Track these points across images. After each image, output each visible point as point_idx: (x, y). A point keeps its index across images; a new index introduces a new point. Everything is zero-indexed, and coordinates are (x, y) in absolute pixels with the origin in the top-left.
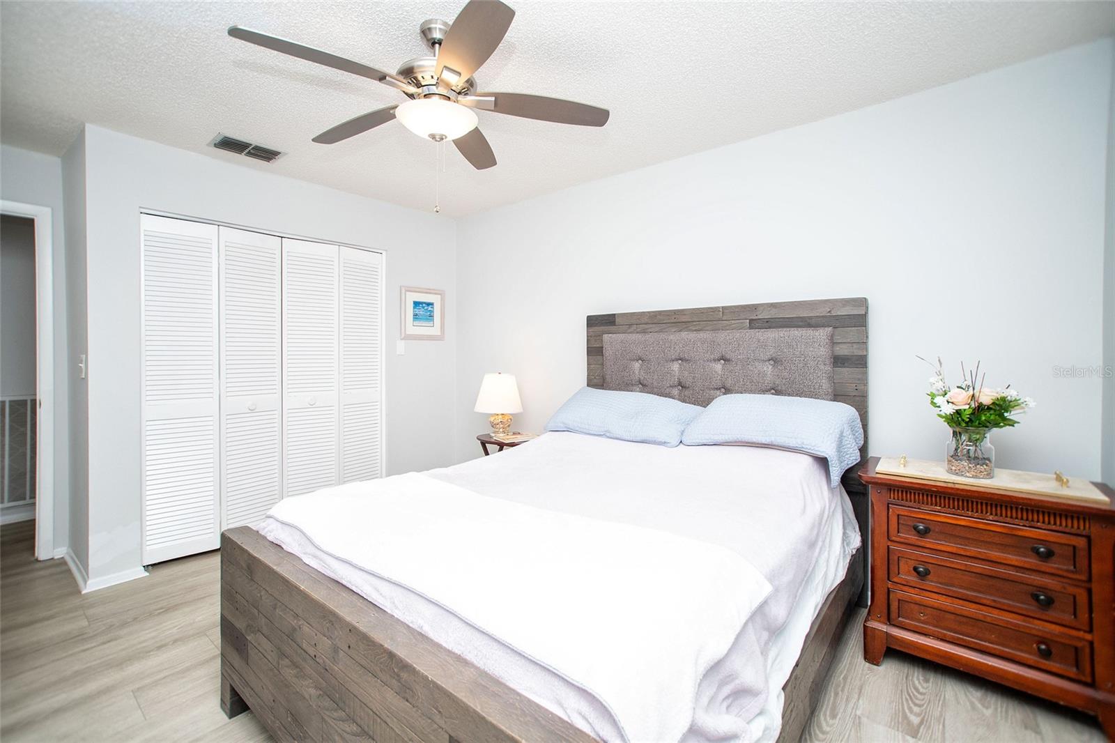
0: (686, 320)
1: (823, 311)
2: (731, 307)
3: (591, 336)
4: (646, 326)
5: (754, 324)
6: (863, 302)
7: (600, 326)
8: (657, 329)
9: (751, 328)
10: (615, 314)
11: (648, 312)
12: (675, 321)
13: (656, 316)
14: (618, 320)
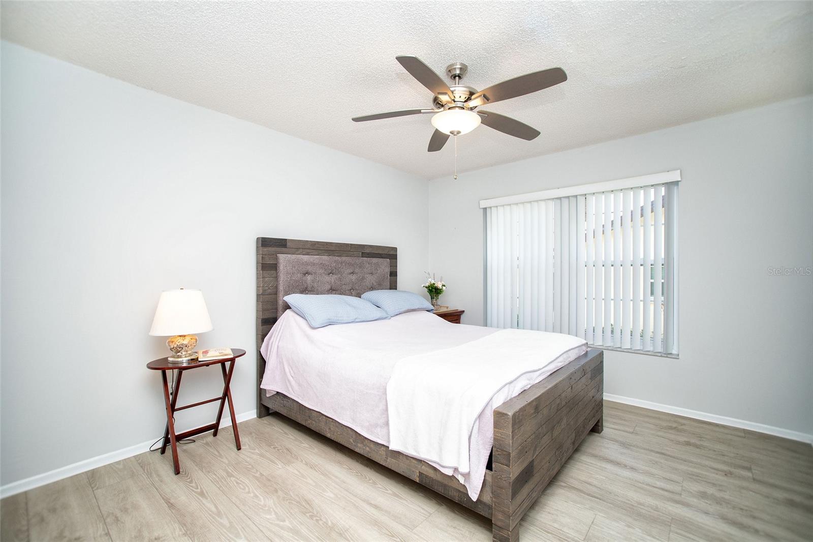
0: (333, 249)
1: (386, 252)
2: (354, 244)
3: (266, 255)
4: (308, 251)
5: (364, 255)
6: (395, 249)
7: (273, 247)
8: (317, 253)
9: (362, 257)
10: (286, 240)
11: (310, 241)
12: (327, 249)
13: (315, 244)
14: (288, 244)
